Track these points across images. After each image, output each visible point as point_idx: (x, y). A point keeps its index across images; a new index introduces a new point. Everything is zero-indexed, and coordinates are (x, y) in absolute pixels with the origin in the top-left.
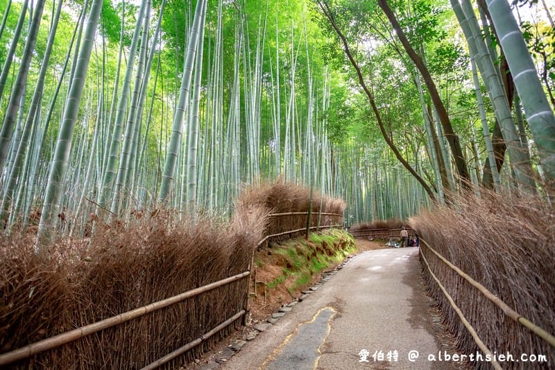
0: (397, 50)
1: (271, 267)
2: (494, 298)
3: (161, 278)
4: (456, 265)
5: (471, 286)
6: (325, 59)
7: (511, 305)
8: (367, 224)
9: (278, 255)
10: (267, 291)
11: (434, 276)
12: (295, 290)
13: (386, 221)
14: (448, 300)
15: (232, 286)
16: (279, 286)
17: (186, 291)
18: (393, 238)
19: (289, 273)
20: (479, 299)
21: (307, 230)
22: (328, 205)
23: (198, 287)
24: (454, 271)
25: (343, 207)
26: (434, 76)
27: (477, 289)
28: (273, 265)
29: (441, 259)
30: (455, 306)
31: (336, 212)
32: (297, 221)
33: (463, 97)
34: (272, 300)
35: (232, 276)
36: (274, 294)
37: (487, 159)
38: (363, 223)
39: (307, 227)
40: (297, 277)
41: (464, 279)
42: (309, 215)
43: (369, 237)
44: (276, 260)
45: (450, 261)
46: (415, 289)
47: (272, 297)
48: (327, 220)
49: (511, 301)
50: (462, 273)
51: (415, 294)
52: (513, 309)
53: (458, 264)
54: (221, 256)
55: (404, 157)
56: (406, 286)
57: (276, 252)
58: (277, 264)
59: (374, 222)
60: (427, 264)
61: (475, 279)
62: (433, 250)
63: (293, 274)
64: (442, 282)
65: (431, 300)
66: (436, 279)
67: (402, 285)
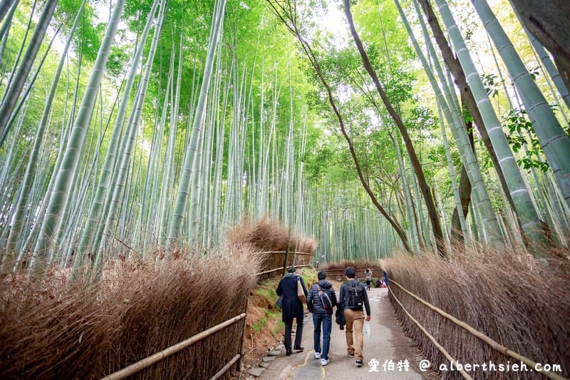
0: (374, 103)
1: (254, 308)
2: (481, 335)
3: (177, 320)
4: (436, 306)
5: (455, 325)
6: (310, 104)
7: (498, 340)
8: (336, 264)
9: (259, 296)
10: (253, 334)
11: (411, 317)
12: (278, 332)
13: (353, 262)
14: (429, 339)
15: (231, 329)
16: (263, 329)
17: (196, 334)
18: (361, 279)
19: (270, 314)
20: (464, 337)
21: (284, 270)
22: (301, 244)
23: (204, 330)
24: (434, 311)
25: (315, 247)
26: (409, 132)
27: (462, 328)
28: (255, 306)
29: (418, 301)
30: (437, 345)
31: (308, 252)
32: (275, 260)
33: (433, 153)
34: (258, 344)
35: (231, 318)
36: (259, 337)
37: (456, 210)
38: (332, 263)
39: (284, 266)
40: (278, 318)
41: (447, 319)
42: (286, 254)
43: (337, 277)
44: (258, 301)
45: (429, 302)
46: (393, 330)
47: (258, 340)
48: (300, 260)
49: (497, 337)
50: (444, 314)
51: (394, 335)
52: (500, 343)
53: (441, 305)
54: (226, 298)
55: (378, 201)
56: (384, 327)
57: (258, 292)
58: (259, 305)
59: (343, 261)
60: (401, 305)
61: (458, 319)
62: (408, 292)
63: (274, 315)
64: (421, 322)
65: (410, 340)
66: (414, 320)
67: (380, 326)
